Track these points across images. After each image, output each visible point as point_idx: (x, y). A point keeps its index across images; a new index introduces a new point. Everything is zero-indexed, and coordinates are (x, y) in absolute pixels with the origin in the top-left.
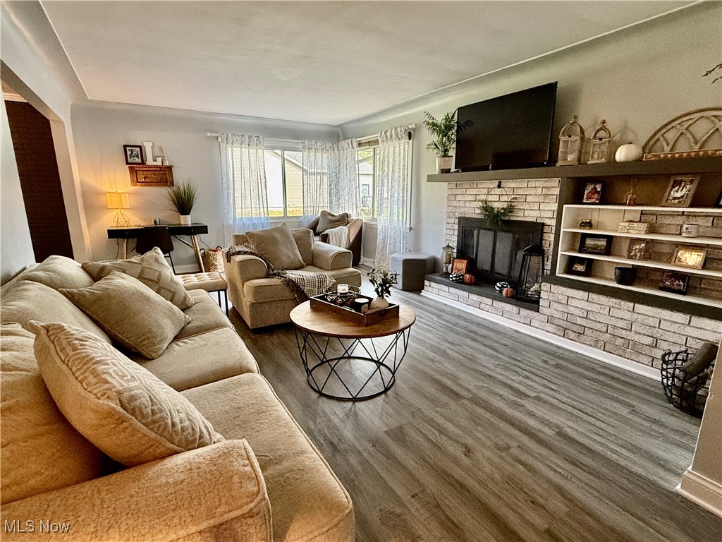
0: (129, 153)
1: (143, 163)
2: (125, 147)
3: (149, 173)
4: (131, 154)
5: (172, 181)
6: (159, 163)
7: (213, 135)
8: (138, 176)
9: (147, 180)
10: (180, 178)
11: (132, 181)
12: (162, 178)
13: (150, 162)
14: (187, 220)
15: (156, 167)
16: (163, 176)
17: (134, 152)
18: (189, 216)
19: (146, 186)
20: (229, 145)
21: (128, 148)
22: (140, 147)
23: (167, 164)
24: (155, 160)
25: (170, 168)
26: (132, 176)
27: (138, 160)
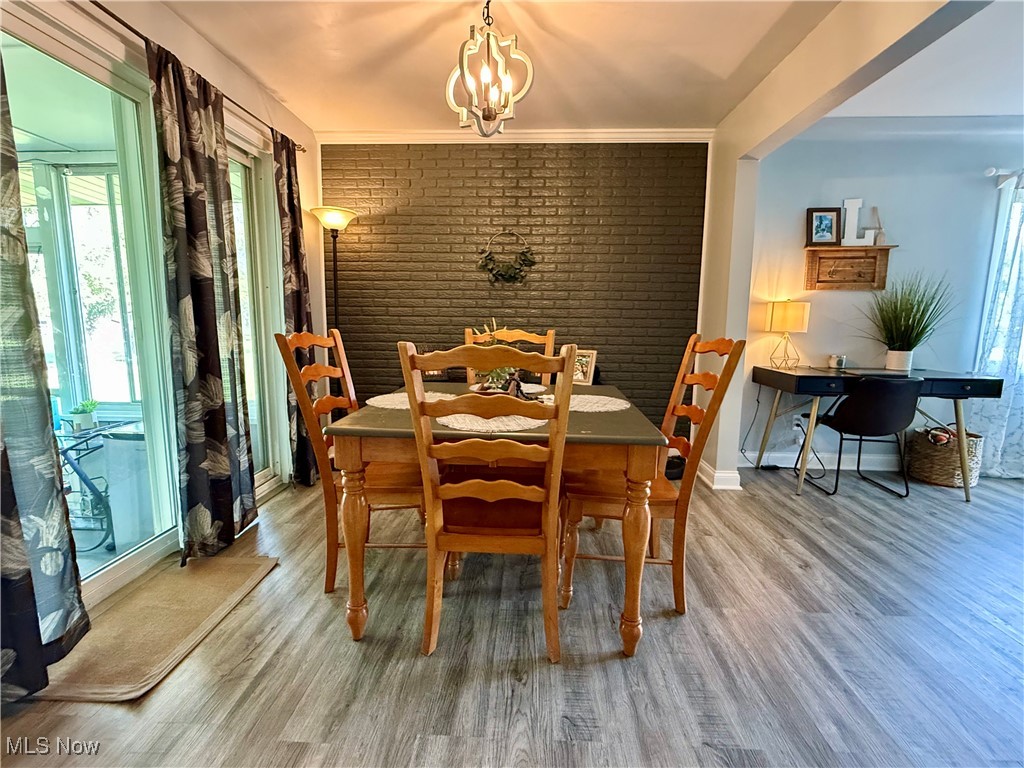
0: (815, 223)
1: (838, 243)
2: (810, 212)
3: (843, 262)
4: (818, 227)
5: (883, 279)
6: (868, 240)
7: (1000, 173)
8: (822, 269)
9: (836, 277)
10: (898, 274)
11: (808, 279)
12: (862, 273)
13: (850, 240)
14: (904, 363)
15: (866, 250)
16: (870, 267)
17: (825, 222)
18: (910, 354)
19: (831, 288)
21: (815, 214)
22: (838, 210)
23: (883, 243)
24: (861, 236)
25: (885, 251)
26: (810, 269)
27: (829, 237)
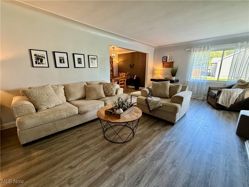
0: (163, 59)
1: (166, 61)
3: (167, 64)
5: (173, 66)
6: (170, 61)
7: (188, 49)
9: (166, 66)
10: (175, 65)
11: (163, 67)
12: (170, 65)
13: (168, 61)
14: (174, 78)
15: (169, 62)
16: (171, 65)
17: (165, 59)
18: (174, 77)
19: (166, 68)
20: (194, 52)
24: (169, 60)
25: (173, 62)
26: (163, 65)
27: (165, 61)
